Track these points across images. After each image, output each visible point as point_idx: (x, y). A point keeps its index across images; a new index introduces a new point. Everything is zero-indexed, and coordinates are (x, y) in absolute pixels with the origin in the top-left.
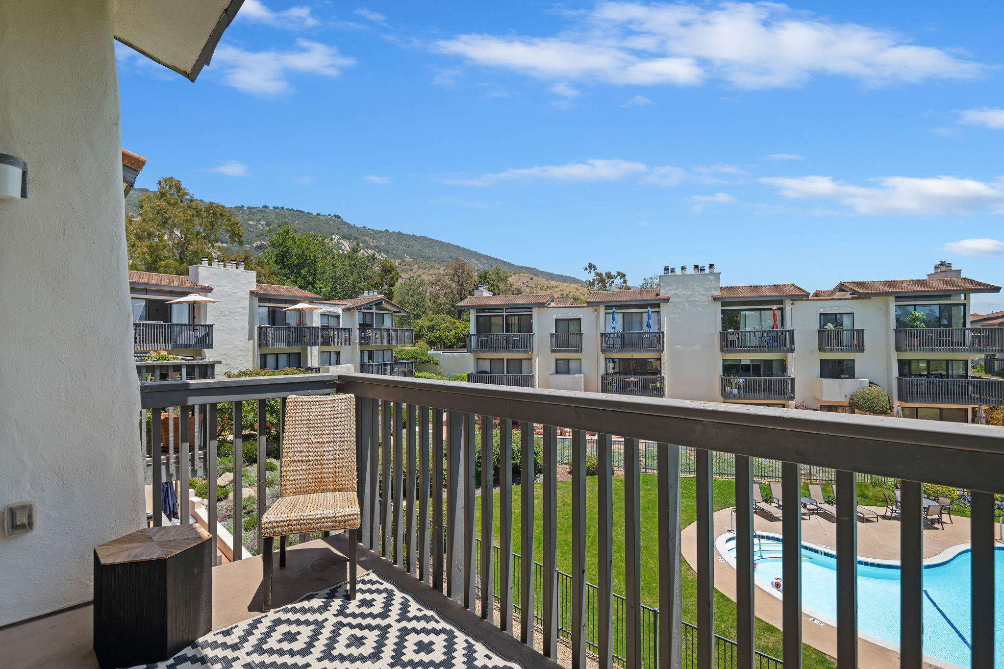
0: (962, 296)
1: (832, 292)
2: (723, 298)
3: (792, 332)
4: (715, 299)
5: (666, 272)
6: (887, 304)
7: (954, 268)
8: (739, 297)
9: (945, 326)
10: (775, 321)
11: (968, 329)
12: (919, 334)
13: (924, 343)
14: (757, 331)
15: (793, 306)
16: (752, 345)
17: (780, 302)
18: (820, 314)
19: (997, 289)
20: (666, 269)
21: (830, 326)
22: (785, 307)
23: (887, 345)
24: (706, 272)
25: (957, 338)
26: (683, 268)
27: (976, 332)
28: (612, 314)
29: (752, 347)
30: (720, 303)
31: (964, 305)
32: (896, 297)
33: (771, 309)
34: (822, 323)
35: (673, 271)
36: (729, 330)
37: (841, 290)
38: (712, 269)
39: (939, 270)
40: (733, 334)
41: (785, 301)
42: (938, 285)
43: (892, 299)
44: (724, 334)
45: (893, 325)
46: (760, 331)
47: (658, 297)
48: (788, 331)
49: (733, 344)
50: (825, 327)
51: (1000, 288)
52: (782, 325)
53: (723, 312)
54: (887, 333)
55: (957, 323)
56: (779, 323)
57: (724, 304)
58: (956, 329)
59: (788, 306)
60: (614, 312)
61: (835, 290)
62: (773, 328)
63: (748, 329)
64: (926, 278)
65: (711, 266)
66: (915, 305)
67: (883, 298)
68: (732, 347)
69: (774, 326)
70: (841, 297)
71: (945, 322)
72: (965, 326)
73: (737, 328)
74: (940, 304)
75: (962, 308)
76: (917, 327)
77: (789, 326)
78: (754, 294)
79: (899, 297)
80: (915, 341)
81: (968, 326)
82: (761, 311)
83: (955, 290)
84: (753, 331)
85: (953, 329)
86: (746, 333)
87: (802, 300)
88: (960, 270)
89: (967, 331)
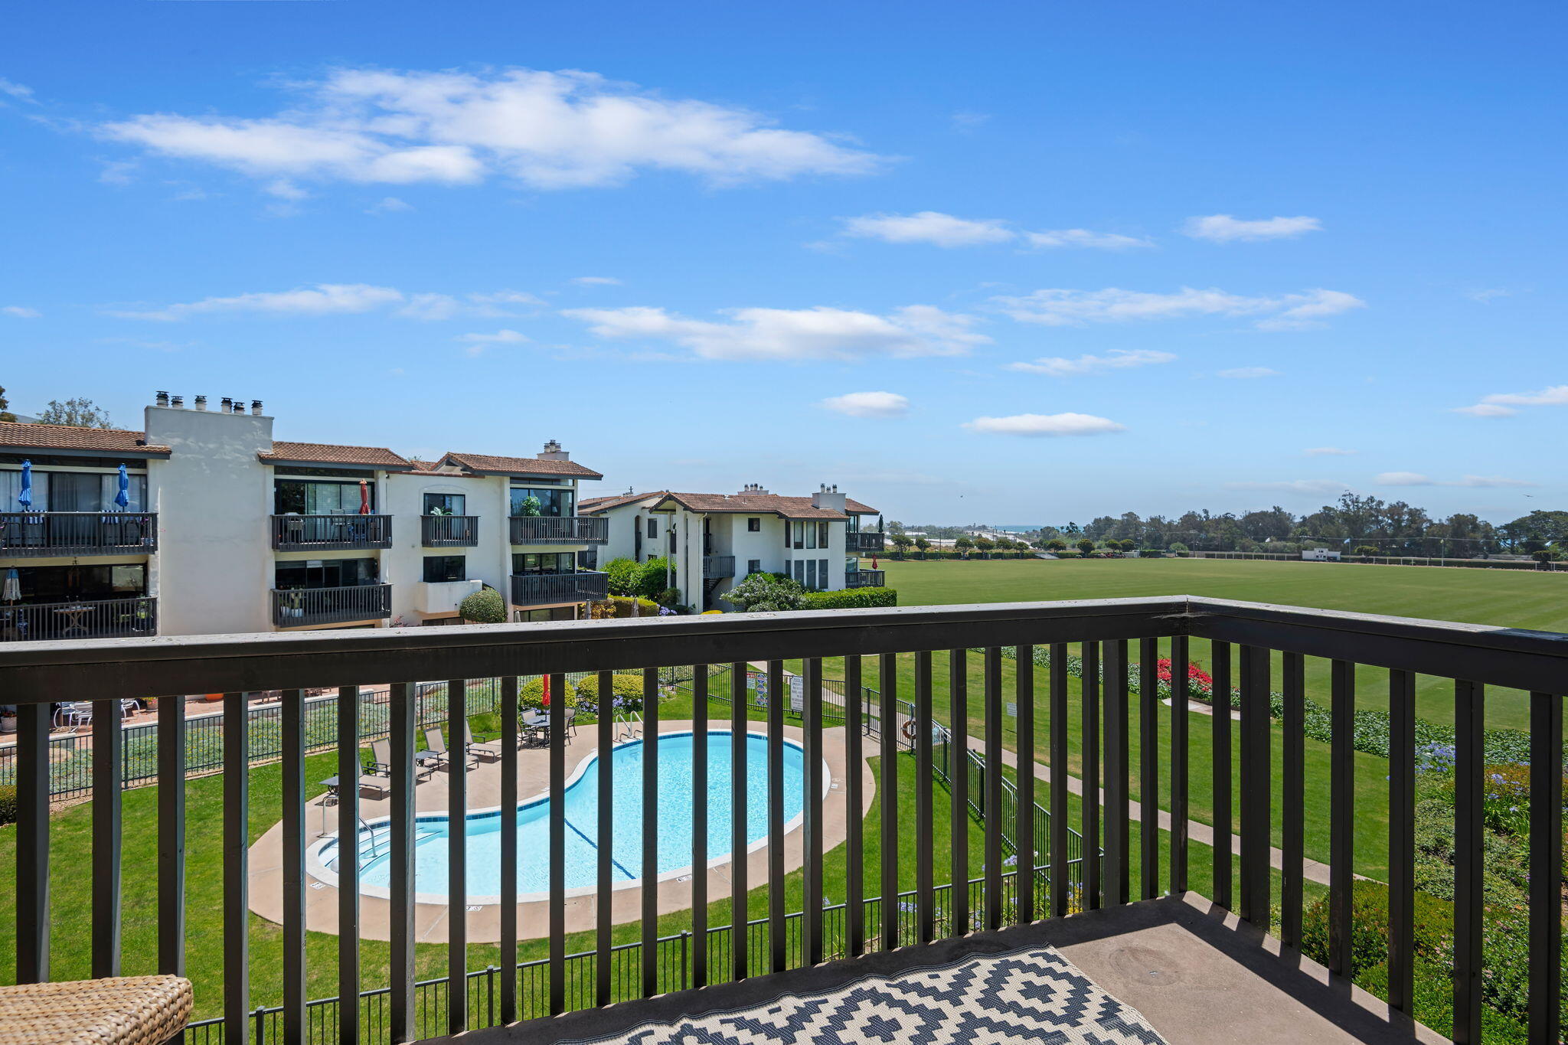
0: (570, 482)
1: (437, 466)
2: (278, 460)
3: (388, 519)
4: (263, 460)
5: (161, 401)
6: (501, 485)
7: (562, 449)
8: (308, 462)
9: (556, 514)
10: (364, 503)
11: (576, 518)
12: (535, 523)
13: (539, 533)
14: (337, 517)
15: (388, 480)
16: (328, 538)
17: (370, 473)
18: (425, 494)
19: (599, 477)
20: (163, 396)
21: (437, 511)
22: (377, 482)
23: (501, 537)
24: (246, 413)
25: (564, 527)
26: (200, 400)
27: (581, 520)
28: (20, 474)
29: (328, 541)
30: (271, 469)
31: (572, 491)
32: (511, 478)
33: (357, 483)
34: (427, 508)
35: (177, 401)
36: (290, 514)
37: (449, 463)
38: (256, 410)
39: (549, 450)
40: (297, 520)
41: (378, 473)
42: (551, 468)
43: (507, 480)
44: (281, 520)
45: (508, 512)
46: (341, 517)
47: (143, 448)
48: (383, 517)
49: (296, 536)
50: (432, 512)
51: (602, 476)
52: (373, 508)
53: (277, 482)
54: (501, 521)
55: (566, 514)
56: (368, 504)
57: (278, 470)
59: (382, 480)
60: (26, 469)
61: (441, 462)
62: (360, 512)
63: (319, 513)
64: (536, 457)
65: (256, 405)
66: (529, 489)
67: (497, 478)
68: (293, 541)
69: (362, 509)
70: (449, 473)
71: (555, 510)
72: (573, 515)
73: (301, 510)
74: (551, 490)
75: (570, 494)
76: (532, 515)
77: (383, 509)
78: (332, 458)
79: (515, 478)
80: (531, 532)
81: (576, 515)
82: (342, 486)
83: (565, 474)
84: (329, 517)
85: (564, 519)
86: (318, 519)
87: (401, 473)
88: (568, 453)
89: (575, 521)
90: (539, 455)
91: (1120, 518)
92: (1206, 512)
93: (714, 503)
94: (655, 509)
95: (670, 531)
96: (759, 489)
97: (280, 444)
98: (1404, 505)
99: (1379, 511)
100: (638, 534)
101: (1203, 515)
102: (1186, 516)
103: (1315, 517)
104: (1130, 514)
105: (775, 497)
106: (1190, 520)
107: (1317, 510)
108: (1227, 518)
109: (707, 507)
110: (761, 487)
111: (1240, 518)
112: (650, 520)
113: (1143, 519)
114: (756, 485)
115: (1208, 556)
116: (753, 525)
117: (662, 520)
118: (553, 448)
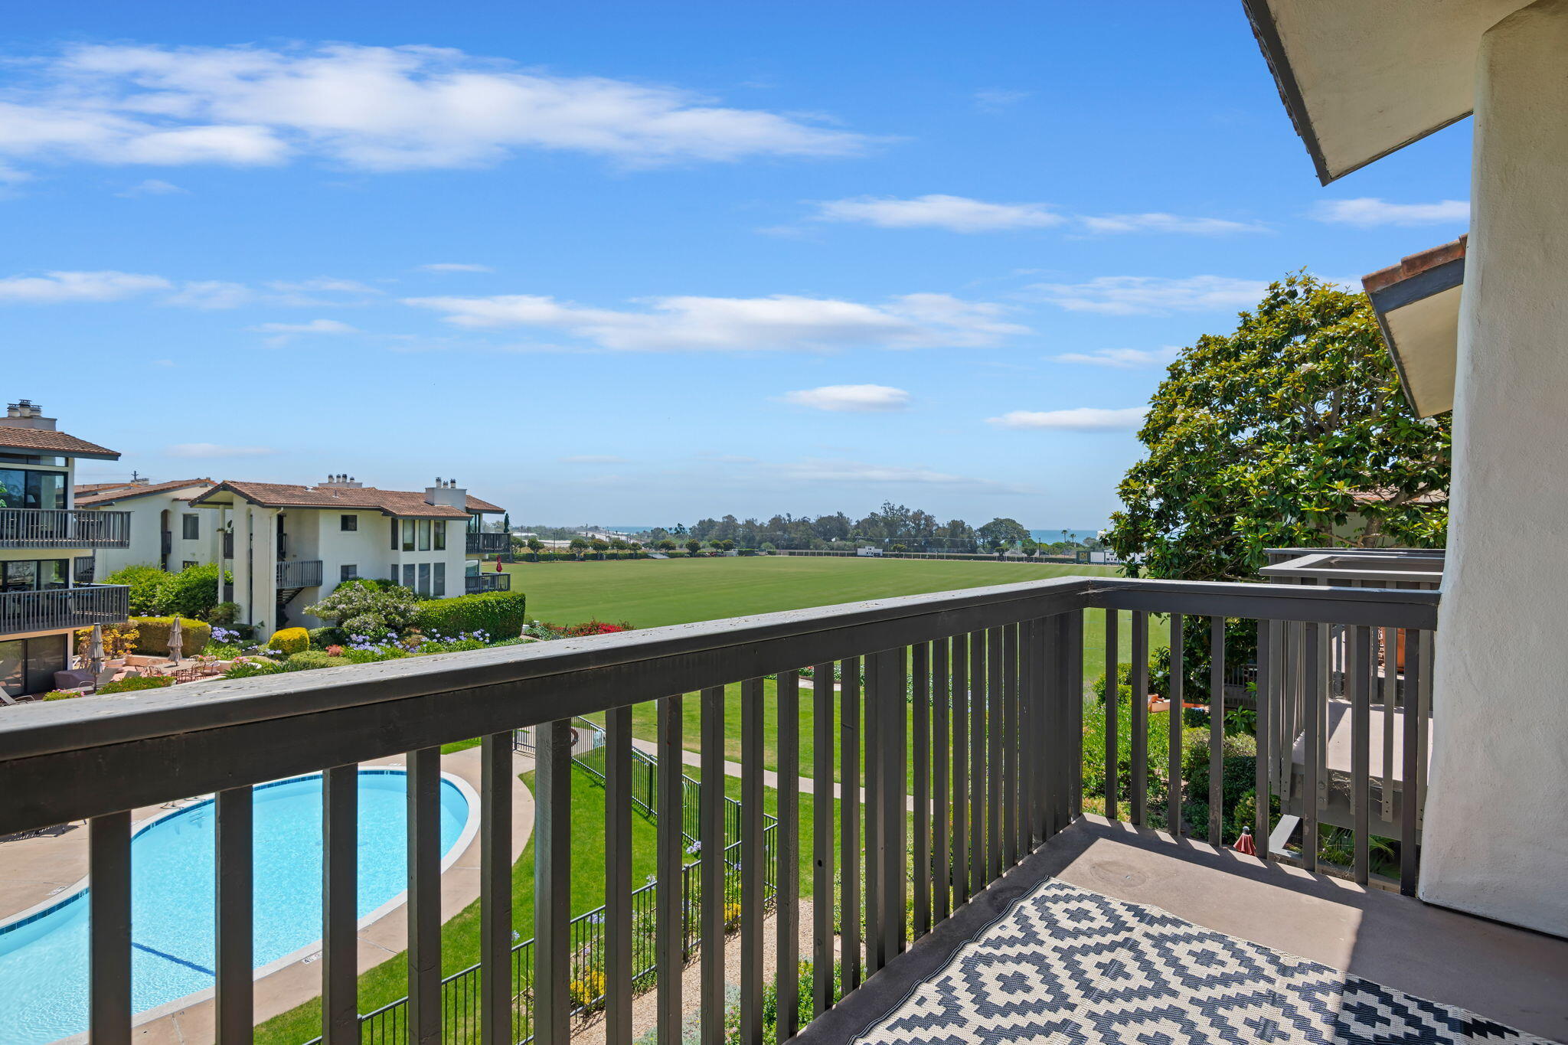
0: (59, 460)
7: (44, 414)
9: (33, 506)
11: (71, 512)
13: (5, 533)
19: (115, 456)
27: (88, 516)
31: (65, 475)
39: (18, 414)
42: (25, 439)
51: (119, 454)
55: (50, 504)
58: (47, 512)
71: (31, 499)
72: (65, 506)
81: (71, 507)
83: (49, 450)
85: (43, 512)
88: (56, 420)
89: (70, 515)
90: (3, 420)
91: (721, 520)
92: (789, 515)
93: (293, 496)
94: (201, 501)
95: (222, 530)
96: (348, 480)
98: (922, 513)
99: (906, 517)
100: (166, 535)
101: (787, 518)
102: (774, 519)
103: (865, 521)
104: (730, 517)
105: (373, 491)
106: (776, 522)
107: (867, 515)
108: (804, 521)
109: (282, 501)
110: (352, 479)
111: (814, 521)
112: (186, 517)
113: (740, 522)
114: (345, 476)
115: (791, 554)
116: (348, 523)
117: (207, 517)
118: (27, 412)
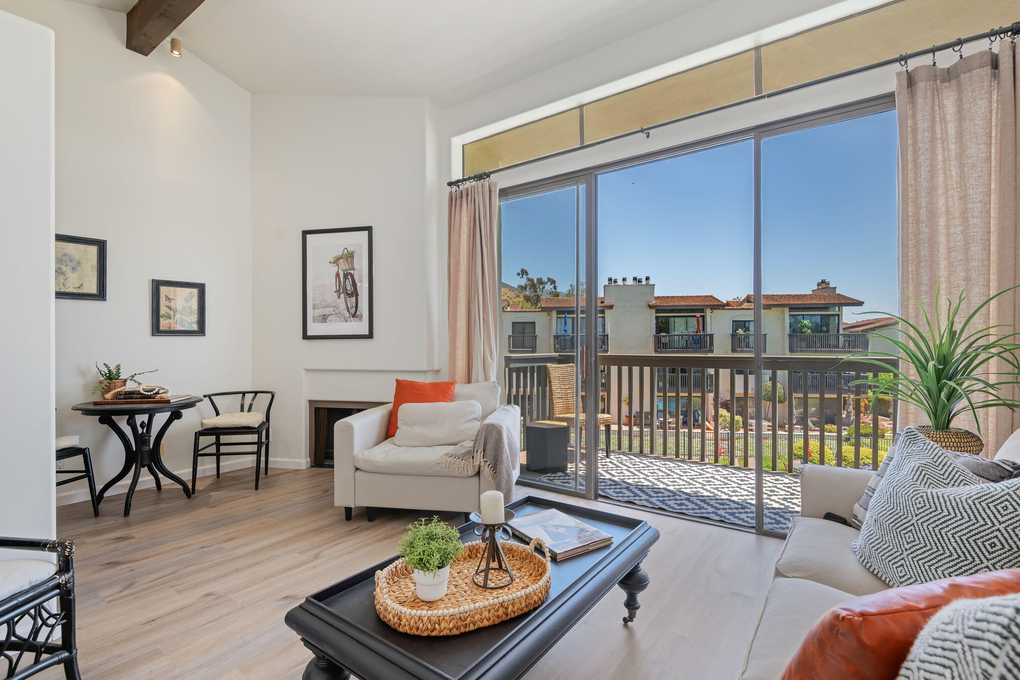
0: (837, 308)
1: (742, 303)
2: (657, 306)
3: (711, 336)
4: (651, 307)
5: (610, 282)
6: (783, 313)
7: (831, 286)
8: (670, 306)
9: (825, 332)
10: (698, 328)
11: (841, 335)
12: (807, 338)
13: (810, 345)
14: (685, 335)
15: (712, 314)
17: (702, 310)
18: (733, 321)
19: (860, 304)
20: (610, 280)
21: (740, 331)
22: (706, 315)
23: (783, 347)
24: (643, 284)
25: (833, 342)
26: (624, 280)
27: (847, 337)
28: (564, 319)
29: (680, 348)
30: (654, 311)
31: (838, 315)
32: (790, 308)
33: (695, 316)
34: (734, 329)
35: (615, 281)
36: (662, 334)
37: (749, 301)
38: (648, 281)
39: (821, 287)
40: (666, 337)
41: (706, 310)
42: (820, 299)
43: (787, 310)
44: (658, 337)
45: (788, 331)
46: (687, 335)
47: (603, 305)
48: (709, 335)
49: (665, 346)
50: (737, 332)
51: (864, 303)
52: (704, 330)
53: (657, 318)
54: (783, 337)
55: (833, 331)
56: (701, 328)
57: (657, 311)
58: (833, 335)
59: (709, 314)
60: (566, 316)
61: (744, 301)
62: (697, 333)
63: (676, 333)
64: (811, 293)
65: (647, 279)
66: (803, 315)
67: (780, 309)
68: (664, 348)
69: (697, 331)
70: (748, 307)
71: (825, 329)
72: (839, 334)
73: (668, 332)
74: (821, 315)
75: (837, 317)
76: (804, 332)
77: (709, 331)
78: (683, 303)
79: (792, 308)
80: (804, 344)
81: (841, 332)
82: (688, 318)
83: (832, 303)
84: (681, 335)
85: (830, 335)
86: (676, 337)
87: (719, 309)
88: (836, 287)
89: (840, 336)
90: (813, 291)
97: (658, 298)
